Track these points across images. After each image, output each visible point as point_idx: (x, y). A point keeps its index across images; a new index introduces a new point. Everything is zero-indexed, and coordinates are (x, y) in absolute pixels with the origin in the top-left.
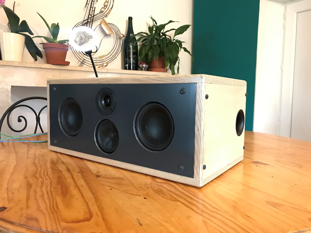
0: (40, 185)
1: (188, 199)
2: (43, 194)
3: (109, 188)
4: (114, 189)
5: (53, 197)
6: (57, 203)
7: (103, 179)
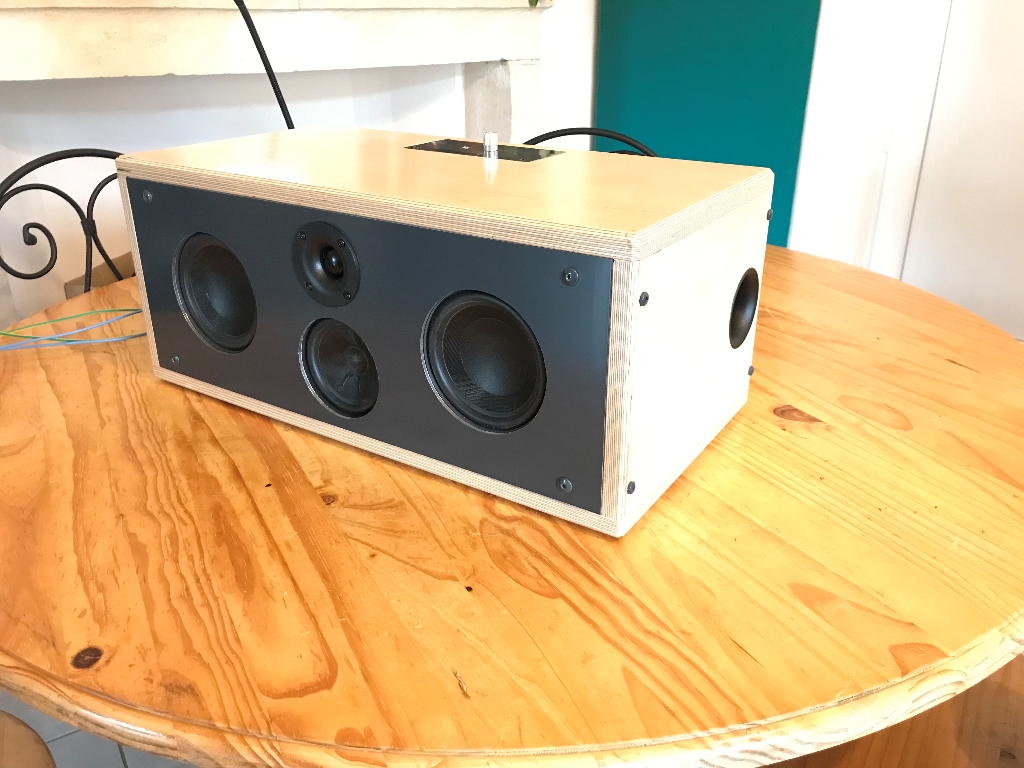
0: (170, 550)
1: (585, 585)
2: (187, 589)
3: (365, 552)
4: (380, 556)
5: (216, 599)
6: (232, 622)
7: (344, 513)
